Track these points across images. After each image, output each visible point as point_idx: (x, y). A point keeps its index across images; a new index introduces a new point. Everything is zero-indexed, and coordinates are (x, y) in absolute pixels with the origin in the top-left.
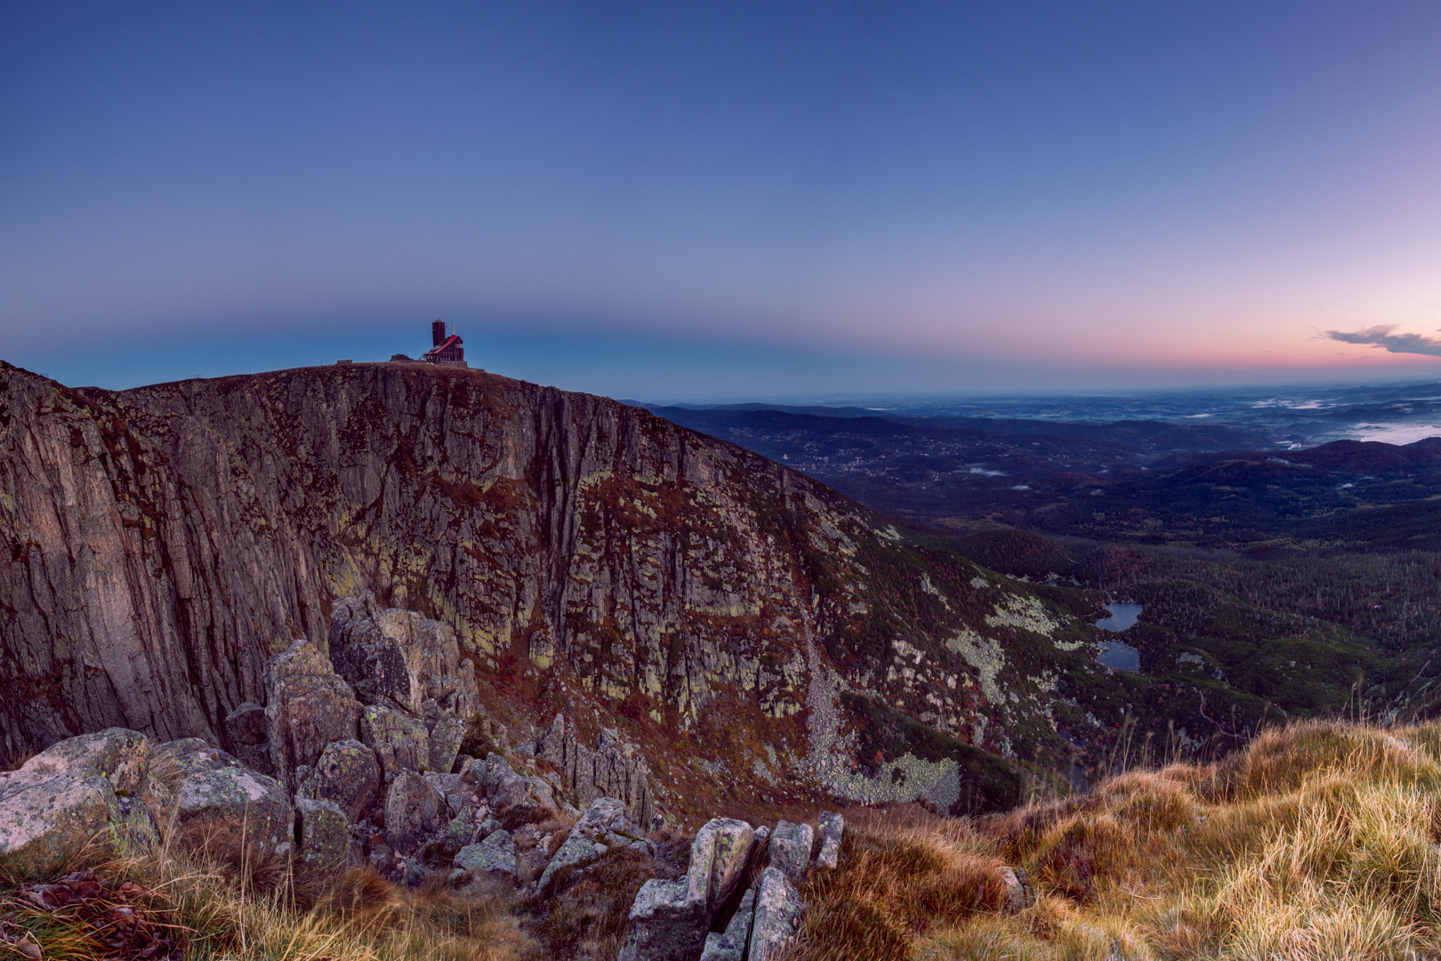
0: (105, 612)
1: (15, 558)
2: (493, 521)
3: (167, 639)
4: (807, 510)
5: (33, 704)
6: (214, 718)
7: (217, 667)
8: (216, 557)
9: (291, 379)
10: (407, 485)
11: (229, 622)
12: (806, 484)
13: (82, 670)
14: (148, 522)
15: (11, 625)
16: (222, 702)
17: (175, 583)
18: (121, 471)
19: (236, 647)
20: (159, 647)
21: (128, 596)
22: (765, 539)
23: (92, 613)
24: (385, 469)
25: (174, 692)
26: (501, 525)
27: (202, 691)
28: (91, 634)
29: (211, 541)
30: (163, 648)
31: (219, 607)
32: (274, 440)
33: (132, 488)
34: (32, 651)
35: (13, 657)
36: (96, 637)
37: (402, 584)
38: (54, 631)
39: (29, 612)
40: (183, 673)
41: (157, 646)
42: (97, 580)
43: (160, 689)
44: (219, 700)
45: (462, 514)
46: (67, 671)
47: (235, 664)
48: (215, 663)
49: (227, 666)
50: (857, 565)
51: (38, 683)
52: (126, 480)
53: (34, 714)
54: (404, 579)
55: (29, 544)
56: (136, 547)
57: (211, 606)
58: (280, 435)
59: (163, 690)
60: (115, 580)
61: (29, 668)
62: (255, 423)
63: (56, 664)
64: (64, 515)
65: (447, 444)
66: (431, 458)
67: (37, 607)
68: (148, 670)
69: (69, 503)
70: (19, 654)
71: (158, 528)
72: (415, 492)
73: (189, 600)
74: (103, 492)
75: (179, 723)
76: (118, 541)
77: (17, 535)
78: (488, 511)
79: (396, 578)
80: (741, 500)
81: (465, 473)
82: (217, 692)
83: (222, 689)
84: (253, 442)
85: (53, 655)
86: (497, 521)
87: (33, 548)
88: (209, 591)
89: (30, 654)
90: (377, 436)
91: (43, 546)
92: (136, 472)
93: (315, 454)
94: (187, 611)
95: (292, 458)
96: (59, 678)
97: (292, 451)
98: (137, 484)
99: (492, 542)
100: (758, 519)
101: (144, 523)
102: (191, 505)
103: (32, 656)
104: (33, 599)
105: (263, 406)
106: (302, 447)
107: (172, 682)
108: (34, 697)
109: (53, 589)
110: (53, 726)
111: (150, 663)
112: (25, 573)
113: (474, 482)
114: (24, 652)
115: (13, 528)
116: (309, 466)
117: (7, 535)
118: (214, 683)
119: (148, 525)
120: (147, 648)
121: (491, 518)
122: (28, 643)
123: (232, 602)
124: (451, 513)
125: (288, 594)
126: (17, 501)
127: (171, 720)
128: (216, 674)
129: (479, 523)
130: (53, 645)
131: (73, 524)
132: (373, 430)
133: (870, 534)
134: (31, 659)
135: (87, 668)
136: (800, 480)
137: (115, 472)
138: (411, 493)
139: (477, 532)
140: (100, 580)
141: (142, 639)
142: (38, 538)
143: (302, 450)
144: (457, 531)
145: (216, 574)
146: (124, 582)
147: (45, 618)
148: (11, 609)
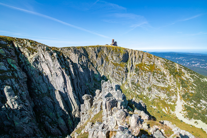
0: (59, 82)
1: (39, 75)
4: (182, 72)
8: (78, 73)
11: (80, 82)
12: (182, 67)
15: (39, 86)
16: (79, 93)
17: (71, 77)
18: (62, 61)
19: (81, 85)
21: (63, 79)
22: (171, 76)
23: (56, 82)
27: (75, 91)
28: (56, 85)
29: (77, 71)
31: (79, 80)
33: (64, 63)
35: (40, 91)
38: (48, 86)
39: (43, 83)
41: (68, 86)
43: (68, 92)
45: (115, 67)
46: (51, 91)
47: (81, 88)
48: (78, 88)
49: (80, 88)
50: (193, 84)
51: (45, 94)
52: (63, 62)
53: (44, 99)
56: (64, 72)
57: (77, 80)
60: (61, 77)
61: (43, 92)
63: (49, 90)
64: (50, 68)
66: (111, 59)
67: (45, 82)
70: (41, 90)
73: (74, 79)
74: (58, 64)
80: (167, 69)
81: (116, 61)
83: (79, 91)
86: (121, 68)
87: (43, 73)
88: (77, 78)
89: (43, 90)
91: (46, 73)
92: (64, 61)
94: (73, 81)
96: (50, 93)
98: (65, 63)
99: (120, 71)
100: (170, 72)
102: (74, 66)
104: (44, 81)
107: (71, 91)
108: (45, 96)
109: (48, 79)
110: (49, 100)
112: (42, 77)
113: (117, 63)
114: (42, 90)
117: (37, 71)
119: (67, 69)
122: (43, 88)
123: (81, 79)
125: (88, 77)
128: (78, 89)
130: (48, 88)
131: (52, 69)
133: (199, 79)
136: (181, 66)
137: (60, 61)
139: (118, 70)
141: (66, 85)
142: (44, 71)
145: (78, 75)
147: (47, 84)
148: (39, 83)
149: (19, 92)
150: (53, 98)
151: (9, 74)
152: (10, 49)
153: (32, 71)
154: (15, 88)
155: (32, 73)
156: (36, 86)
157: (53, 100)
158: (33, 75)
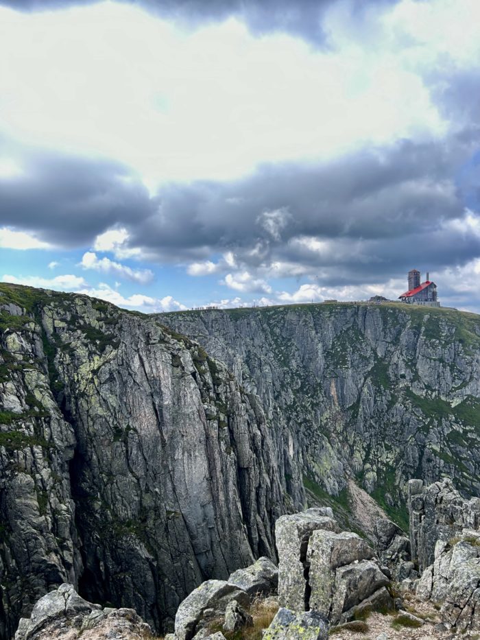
0: (187, 475)
1: (116, 439)
2: (461, 431)
3: (231, 493)
5: (124, 539)
6: (256, 547)
7: (259, 514)
9: (287, 313)
10: (382, 395)
11: (269, 485)
13: (165, 513)
14: (222, 417)
15: (109, 486)
16: (262, 537)
17: (239, 457)
18: (205, 384)
20: (223, 499)
23: (177, 475)
24: (362, 381)
25: (231, 529)
26: (469, 435)
27: (249, 528)
28: (174, 489)
30: (227, 500)
32: (272, 355)
33: (211, 394)
34: (125, 502)
35: (109, 508)
36: (178, 491)
37: (373, 470)
38: (143, 488)
39: (124, 475)
40: (240, 516)
41: (222, 497)
42: (183, 454)
43: (220, 527)
44: (260, 536)
45: (431, 422)
46: (152, 515)
47: (271, 513)
48: (259, 511)
49: (267, 513)
51: (128, 526)
52: (208, 389)
54: (375, 467)
55: (128, 428)
56: (214, 433)
58: (276, 351)
59: (222, 527)
60: (197, 454)
61: (122, 514)
62: (257, 342)
63: (143, 511)
64: (161, 411)
65: (418, 366)
66: (403, 376)
67: (132, 471)
68: (213, 514)
69: (166, 403)
70: (114, 505)
71: (228, 421)
72: (388, 401)
74: (194, 397)
75: (232, 549)
76: (202, 428)
77: (118, 422)
78: (457, 422)
79: (368, 466)
81: (435, 390)
82: (259, 530)
83: (262, 528)
84: (255, 355)
85: (141, 504)
86: (465, 432)
87: (132, 431)
89: (123, 504)
90: (356, 357)
91: (139, 431)
92: (214, 384)
93: (304, 367)
94: (244, 476)
95: (285, 368)
96: (144, 521)
97: (285, 363)
99: (459, 448)
101: (219, 418)
103: (125, 506)
104: (129, 467)
105: (264, 330)
106: (293, 361)
107: (230, 522)
108: (125, 533)
109: (145, 459)
111: (215, 509)
112: (124, 449)
113: (443, 398)
114: (119, 505)
115: (116, 418)
116: (299, 376)
117: (110, 423)
118: (257, 525)
120: (215, 499)
121: (459, 428)
122: (122, 497)
123: (271, 471)
124: (421, 421)
126: (121, 400)
127: (226, 547)
128: (259, 519)
129: (447, 432)
130: (141, 497)
131: (167, 416)
132: (353, 352)
134: (124, 508)
135: (169, 512)
137: (201, 383)
138: (385, 402)
139: (445, 439)
140: (186, 454)
141: (212, 493)
142: (136, 425)
143: (294, 364)
144: (426, 436)
146: (203, 455)
147: (138, 480)
148: (110, 474)
149: (50, 503)
150: (155, 547)
151: (27, 429)
152: (33, 332)
153: (92, 419)
154: (40, 484)
155: (91, 430)
156: (97, 486)
157: (156, 558)
158: (95, 435)
